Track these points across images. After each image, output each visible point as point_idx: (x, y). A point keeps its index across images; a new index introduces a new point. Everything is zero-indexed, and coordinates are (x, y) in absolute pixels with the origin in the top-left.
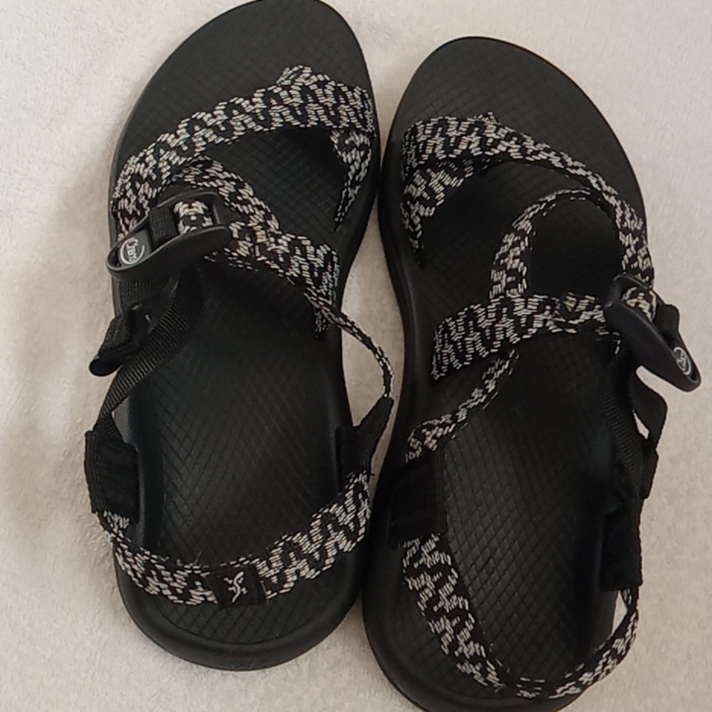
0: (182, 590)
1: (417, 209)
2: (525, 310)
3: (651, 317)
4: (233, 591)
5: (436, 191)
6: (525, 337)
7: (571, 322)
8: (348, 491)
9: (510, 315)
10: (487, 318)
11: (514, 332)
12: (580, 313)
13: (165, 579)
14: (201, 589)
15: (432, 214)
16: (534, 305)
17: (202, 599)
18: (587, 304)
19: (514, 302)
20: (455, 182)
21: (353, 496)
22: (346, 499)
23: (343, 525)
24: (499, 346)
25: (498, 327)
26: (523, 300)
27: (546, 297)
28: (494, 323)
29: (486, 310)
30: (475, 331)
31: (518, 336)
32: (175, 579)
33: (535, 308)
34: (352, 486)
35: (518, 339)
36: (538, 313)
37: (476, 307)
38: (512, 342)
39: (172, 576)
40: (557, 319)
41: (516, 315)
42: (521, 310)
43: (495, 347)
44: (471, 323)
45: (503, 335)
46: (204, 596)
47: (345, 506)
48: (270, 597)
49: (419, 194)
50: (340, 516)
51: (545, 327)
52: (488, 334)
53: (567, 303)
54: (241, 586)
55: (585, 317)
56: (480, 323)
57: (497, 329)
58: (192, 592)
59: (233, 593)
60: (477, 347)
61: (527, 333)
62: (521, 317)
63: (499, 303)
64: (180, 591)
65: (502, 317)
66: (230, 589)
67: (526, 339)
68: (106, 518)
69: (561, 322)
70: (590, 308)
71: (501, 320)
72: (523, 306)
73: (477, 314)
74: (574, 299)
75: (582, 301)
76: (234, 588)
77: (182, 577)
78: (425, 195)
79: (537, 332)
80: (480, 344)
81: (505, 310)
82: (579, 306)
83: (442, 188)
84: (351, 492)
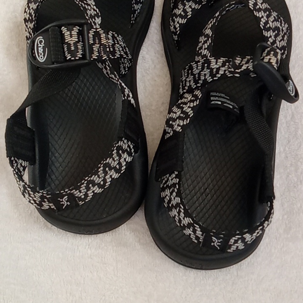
0: (39, 202)
1: (178, 20)
2: (216, 65)
3: (277, 67)
4: (63, 204)
5: (188, 11)
6: (215, 78)
7: (237, 71)
8: (113, 150)
9: (208, 67)
10: (197, 69)
11: (210, 76)
12: (242, 65)
13: (31, 195)
14: (47, 203)
15: (185, 22)
16: (220, 63)
17: (48, 207)
18: (246, 61)
19: (211, 61)
20: (197, 7)
21: (117, 152)
22: (113, 154)
23: (114, 167)
24: (202, 83)
25: (202, 74)
26: (215, 60)
27: (227, 59)
28: (200, 71)
29: (197, 65)
30: (191, 75)
31: (211, 78)
32: (35, 197)
33: (221, 64)
34: (115, 148)
35: (211, 80)
36: (222, 67)
37: (192, 64)
38: (208, 81)
39: (34, 195)
40: (230, 70)
41: (211, 68)
42: (214, 65)
43: (200, 83)
44: (190, 71)
45: (204, 78)
46: (49, 206)
47: (113, 158)
48: (81, 204)
49: (179, 13)
50: (112, 163)
51: (225, 74)
52: (197, 77)
53: (236, 61)
54: (67, 201)
55: (244, 67)
56: (194, 71)
57: (202, 75)
58: (43, 203)
59: (63, 205)
60: (191, 83)
61: (216, 77)
62: (214, 69)
63: (203, 62)
64: (37, 202)
65: (204, 69)
66: (61, 203)
67: (215, 80)
68: (13, 161)
69: (231, 71)
70: (247, 62)
71: (203, 70)
72: (215, 63)
73: (193, 67)
74: (240, 59)
75: (244, 59)
76: (63, 203)
77: (38, 196)
78: (182, 13)
79: (221, 76)
80: (193, 82)
81: (206, 65)
82: (243, 62)
83: (190, 10)
84: (115, 151)
